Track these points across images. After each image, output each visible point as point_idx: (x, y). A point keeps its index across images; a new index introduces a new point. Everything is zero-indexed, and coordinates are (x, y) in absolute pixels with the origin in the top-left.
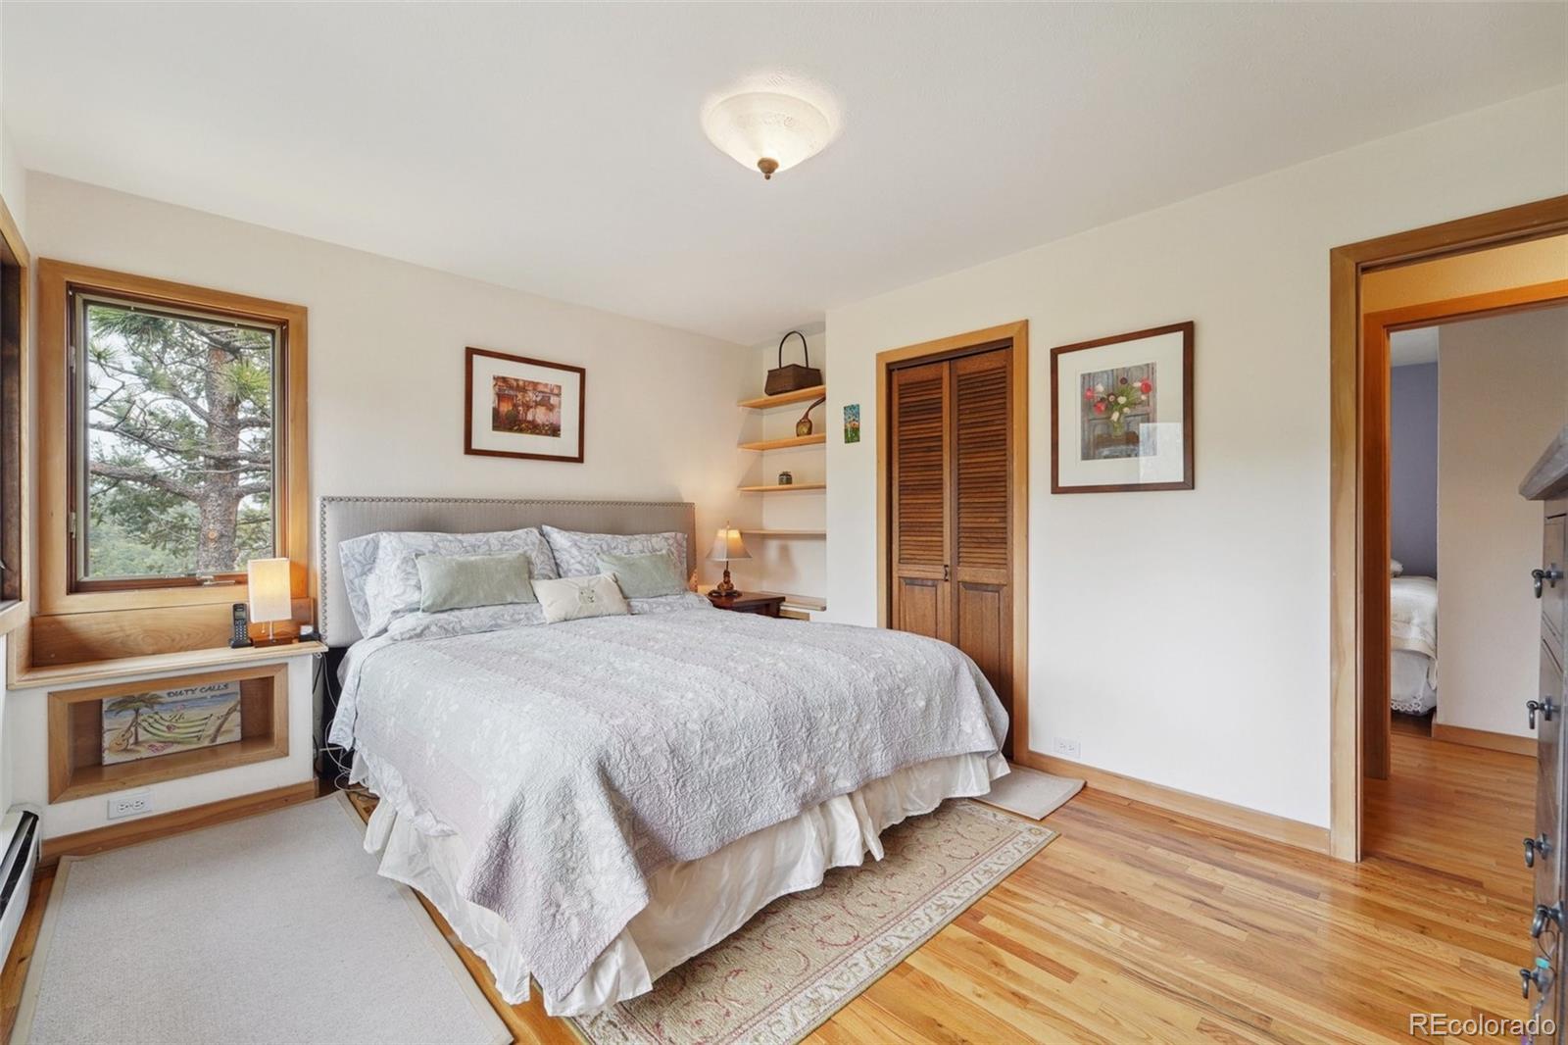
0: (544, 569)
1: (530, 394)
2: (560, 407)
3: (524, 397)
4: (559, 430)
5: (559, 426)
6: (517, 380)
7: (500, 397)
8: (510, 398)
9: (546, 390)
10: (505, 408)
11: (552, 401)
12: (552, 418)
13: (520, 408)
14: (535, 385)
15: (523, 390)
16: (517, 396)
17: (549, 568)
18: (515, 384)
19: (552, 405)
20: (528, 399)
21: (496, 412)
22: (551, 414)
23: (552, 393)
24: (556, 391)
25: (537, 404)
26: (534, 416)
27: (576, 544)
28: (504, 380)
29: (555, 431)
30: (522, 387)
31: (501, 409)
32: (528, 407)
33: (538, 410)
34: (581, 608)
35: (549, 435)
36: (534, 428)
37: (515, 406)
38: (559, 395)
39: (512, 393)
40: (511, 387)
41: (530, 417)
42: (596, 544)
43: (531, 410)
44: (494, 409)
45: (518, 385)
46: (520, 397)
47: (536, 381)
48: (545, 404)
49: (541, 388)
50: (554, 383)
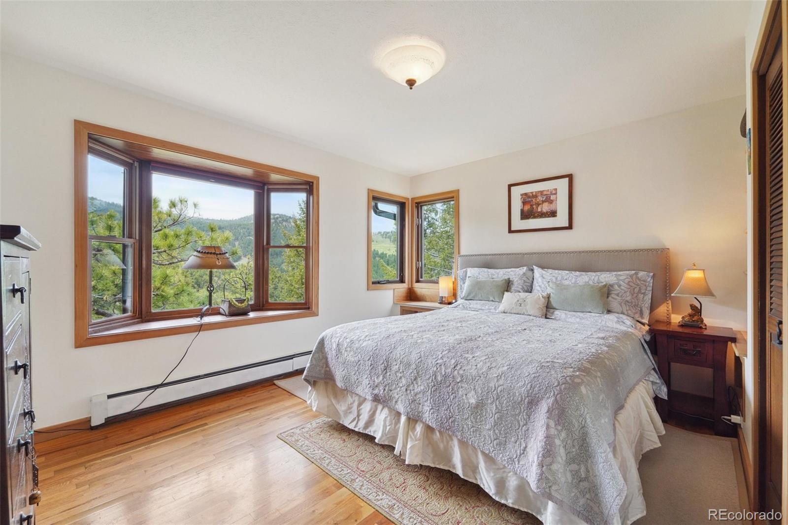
0: (518, 287)
1: (540, 198)
2: (556, 201)
3: (536, 200)
4: (556, 213)
5: (556, 211)
6: (532, 193)
7: (524, 203)
8: (529, 202)
9: (548, 193)
10: (527, 208)
11: (551, 198)
12: (552, 207)
13: (535, 206)
14: (542, 192)
15: (536, 196)
16: (532, 201)
17: (521, 287)
18: (531, 195)
19: (552, 200)
20: (538, 201)
21: (522, 211)
22: (551, 205)
23: (552, 194)
24: (554, 192)
25: (543, 202)
26: (542, 209)
27: (542, 276)
28: (526, 194)
29: (553, 214)
30: (535, 196)
31: (525, 209)
32: (538, 204)
33: (543, 205)
34: (513, 308)
35: (550, 217)
36: (542, 215)
37: (532, 206)
38: (556, 194)
39: (530, 199)
40: (529, 197)
41: (539, 210)
42: (554, 276)
43: (540, 206)
44: (521, 210)
45: (533, 195)
46: (534, 201)
47: (542, 190)
48: (549, 200)
49: (545, 193)
50: (552, 188)
